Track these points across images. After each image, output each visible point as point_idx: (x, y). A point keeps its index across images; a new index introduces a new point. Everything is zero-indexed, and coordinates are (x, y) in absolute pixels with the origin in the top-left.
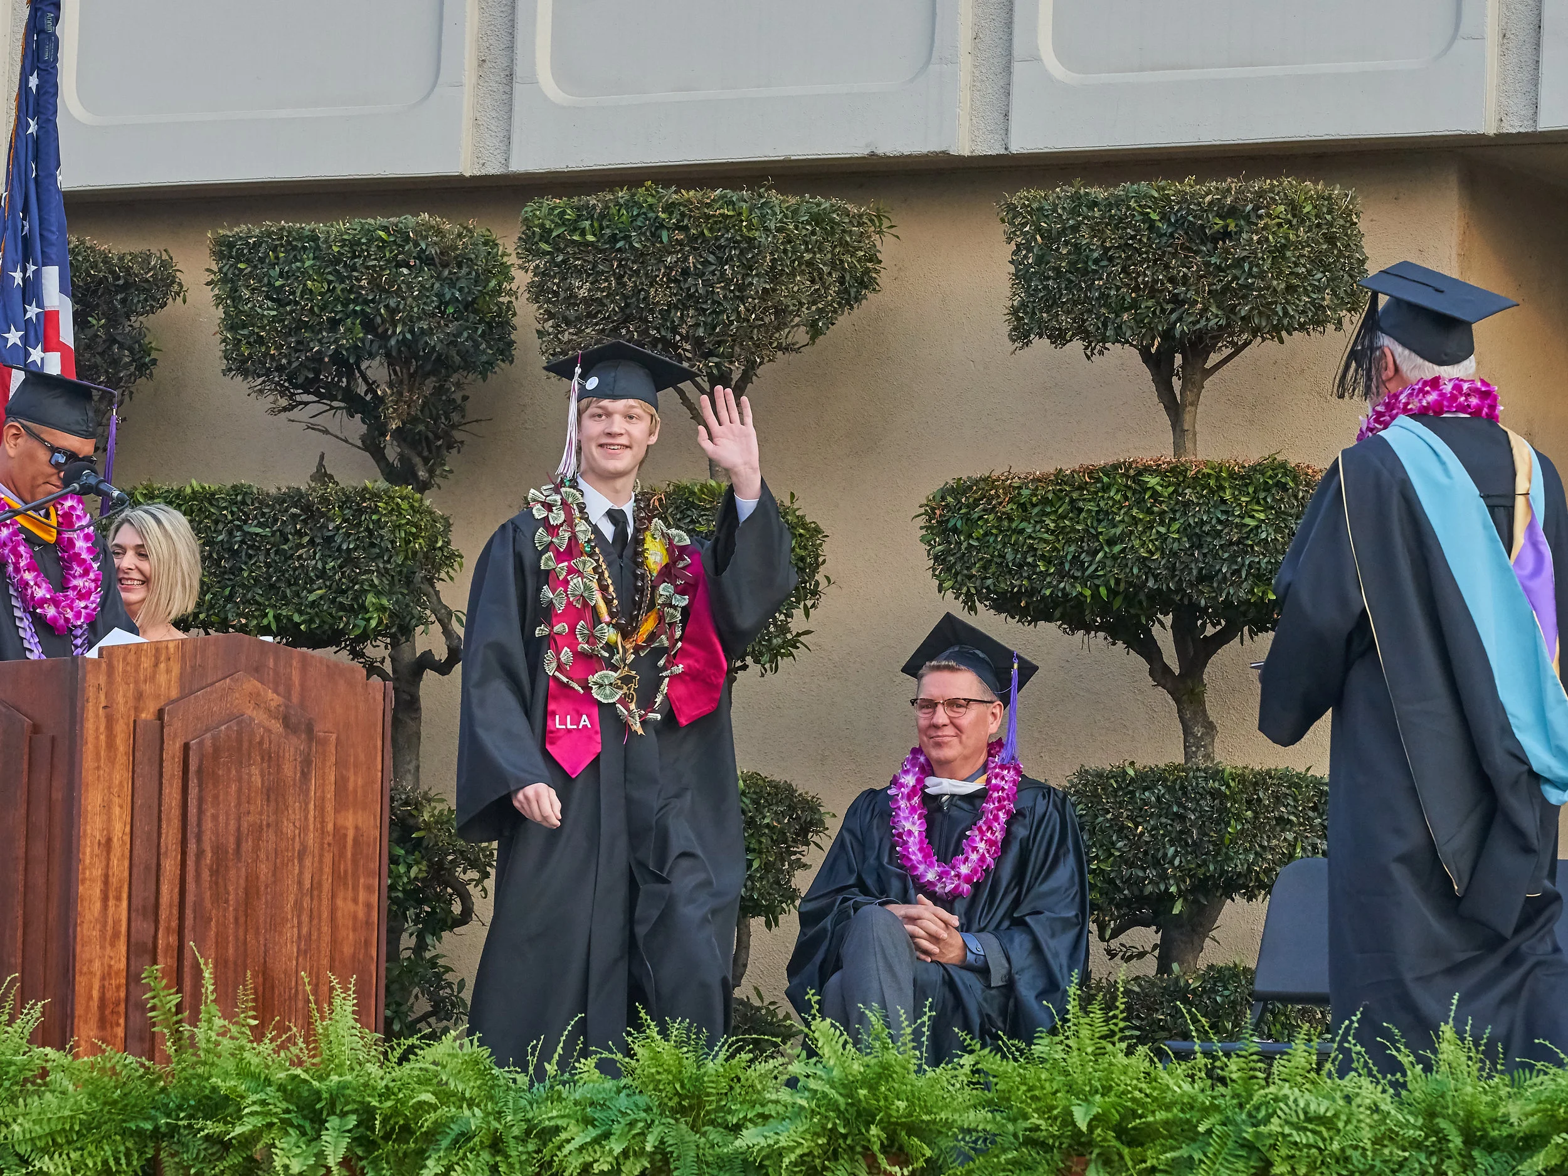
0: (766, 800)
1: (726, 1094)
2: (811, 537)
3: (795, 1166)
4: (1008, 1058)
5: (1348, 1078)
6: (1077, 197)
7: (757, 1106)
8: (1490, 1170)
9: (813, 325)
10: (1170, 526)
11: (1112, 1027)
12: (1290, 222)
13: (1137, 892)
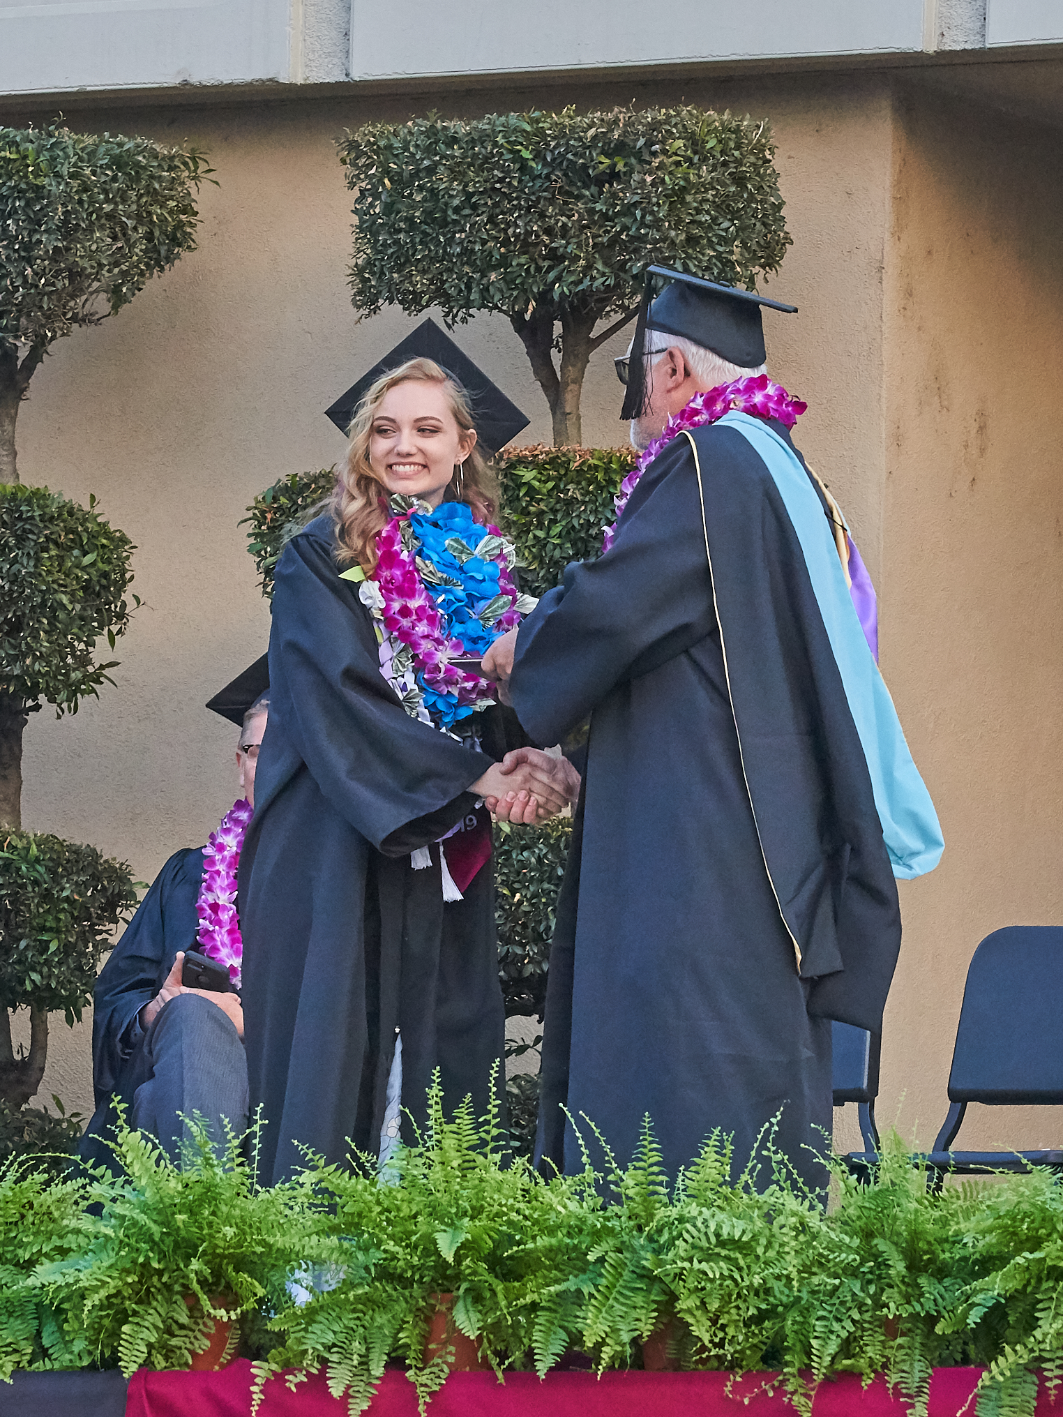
0: (65, 869)
1: (16, 1223)
2: (117, 548)
3: (101, 1310)
4: (357, 1175)
5: (768, 1192)
6: (431, 132)
7: (54, 1237)
8: (940, 1300)
9: (116, 290)
10: (549, 529)
11: (483, 1135)
12: (689, 160)
13: (515, 975)
